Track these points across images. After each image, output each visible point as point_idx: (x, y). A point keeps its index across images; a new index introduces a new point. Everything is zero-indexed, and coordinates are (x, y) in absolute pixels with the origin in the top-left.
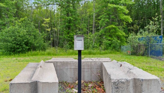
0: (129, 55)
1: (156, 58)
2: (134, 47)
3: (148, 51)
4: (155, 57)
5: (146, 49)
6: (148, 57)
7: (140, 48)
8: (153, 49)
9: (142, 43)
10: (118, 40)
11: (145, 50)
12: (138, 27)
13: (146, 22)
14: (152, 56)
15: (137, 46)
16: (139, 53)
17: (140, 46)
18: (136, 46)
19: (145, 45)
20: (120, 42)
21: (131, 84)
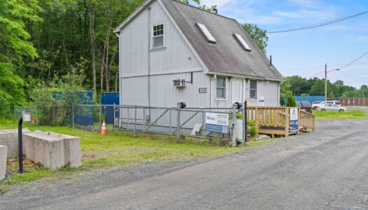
0: (35, 125)
1: (84, 129)
2: (45, 109)
3: (71, 117)
4: (82, 126)
5: (67, 114)
6: (71, 127)
7: (56, 112)
8: (79, 114)
9: (60, 103)
10: (7, 94)
11: (65, 115)
12: (49, 65)
13: (64, 56)
14: (77, 125)
15: (51, 109)
16: (56, 120)
17: (56, 108)
18: (48, 108)
19: (65, 107)
20: (11, 97)
21: (62, 143)
